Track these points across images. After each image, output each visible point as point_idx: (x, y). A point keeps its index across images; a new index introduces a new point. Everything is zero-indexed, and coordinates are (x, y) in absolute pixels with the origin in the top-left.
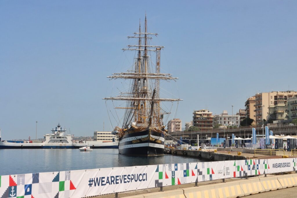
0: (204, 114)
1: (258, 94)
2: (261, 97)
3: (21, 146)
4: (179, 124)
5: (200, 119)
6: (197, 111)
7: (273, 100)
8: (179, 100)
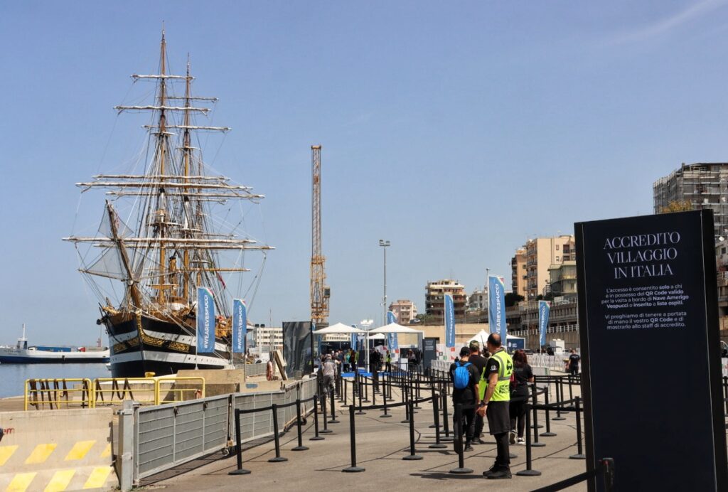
0: (446, 290)
1: (531, 240)
2: (536, 246)
3: (61, 357)
4: (408, 310)
5: (438, 298)
6: (433, 284)
7: (560, 253)
8: (245, 242)
